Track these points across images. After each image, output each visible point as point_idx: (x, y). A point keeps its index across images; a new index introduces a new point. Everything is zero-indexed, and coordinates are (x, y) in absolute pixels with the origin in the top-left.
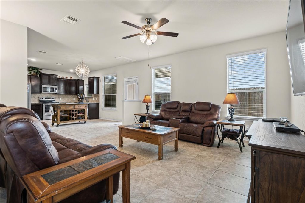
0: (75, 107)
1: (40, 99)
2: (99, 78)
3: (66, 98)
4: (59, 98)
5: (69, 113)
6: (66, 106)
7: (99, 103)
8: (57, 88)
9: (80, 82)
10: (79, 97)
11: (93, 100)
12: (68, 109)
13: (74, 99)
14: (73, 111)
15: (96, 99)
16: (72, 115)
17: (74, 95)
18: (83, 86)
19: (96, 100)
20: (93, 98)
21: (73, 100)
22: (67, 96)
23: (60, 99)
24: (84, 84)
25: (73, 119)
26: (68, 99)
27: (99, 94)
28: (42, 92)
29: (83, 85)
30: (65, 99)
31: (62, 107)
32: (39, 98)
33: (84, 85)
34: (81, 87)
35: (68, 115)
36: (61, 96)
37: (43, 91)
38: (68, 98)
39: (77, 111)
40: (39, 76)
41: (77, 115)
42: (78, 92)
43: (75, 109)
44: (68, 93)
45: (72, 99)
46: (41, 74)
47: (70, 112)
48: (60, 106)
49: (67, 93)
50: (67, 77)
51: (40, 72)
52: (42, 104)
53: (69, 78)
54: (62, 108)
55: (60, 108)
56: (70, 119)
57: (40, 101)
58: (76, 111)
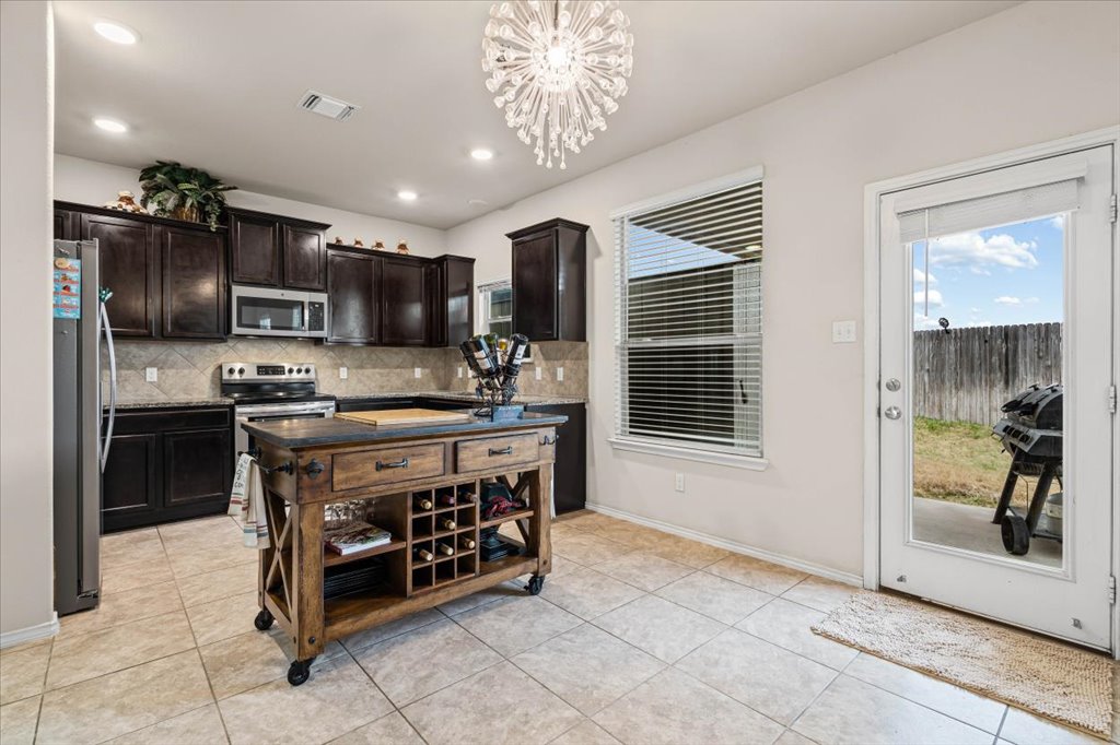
0: (462, 455)
1: (226, 376)
2: (585, 228)
3: (374, 367)
4: (337, 366)
5: (411, 517)
6: (385, 453)
7: (583, 404)
8: (321, 305)
9: (453, 272)
10: (487, 364)
11: (539, 377)
12: (397, 489)
13: (418, 373)
14: (443, 495)
15: (560, 372)
16: (436, 536)
17: (415, 351)
18: (466, 298)
19: (560, 377)
20: (539, 370)
21: (415, 380)
22: (382, 353)
23: (344, 373)
24: (476, 283)
25: (445, 571)
26: (385, 371)
27: (583, 338)
28: (236, 330)
29: (468, 290)
30: (369, 372)
31: (344, 468)
32: (220, 367)
33: (476, 291)
34: (454, 304)
35: (398, 536)
36: (349, 353)
37: (240, 325)
38: (386, 366)
39: (476, 496)
40: (214, 226)
41: (479, 525)
42: (439, 335)
43: (461, 479)
44: (385, 340)
45: (406, 373)
46: (227, 214)
47: (417, 508)
48: (321, 458)
49: (380, 335)
50: (379, 245)
51: (221, 203)
52: (232, 407)
53: (390, 247)
54: (338, 476)
55: (321, 478)
56: (422, 578)
57: (226, 388)
58: (466, 489)
